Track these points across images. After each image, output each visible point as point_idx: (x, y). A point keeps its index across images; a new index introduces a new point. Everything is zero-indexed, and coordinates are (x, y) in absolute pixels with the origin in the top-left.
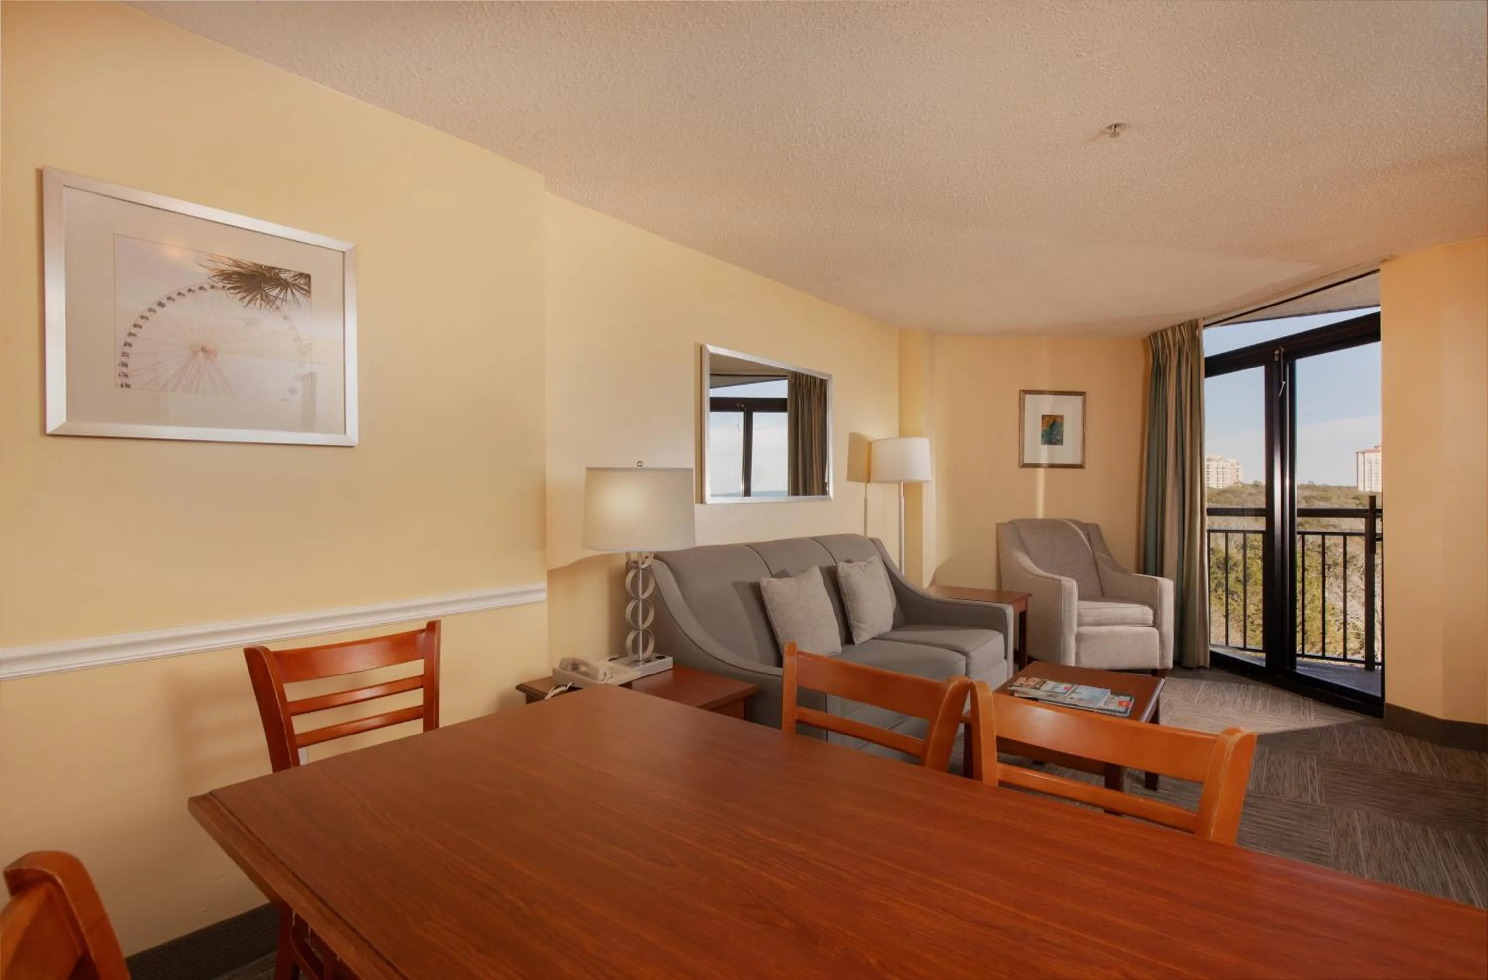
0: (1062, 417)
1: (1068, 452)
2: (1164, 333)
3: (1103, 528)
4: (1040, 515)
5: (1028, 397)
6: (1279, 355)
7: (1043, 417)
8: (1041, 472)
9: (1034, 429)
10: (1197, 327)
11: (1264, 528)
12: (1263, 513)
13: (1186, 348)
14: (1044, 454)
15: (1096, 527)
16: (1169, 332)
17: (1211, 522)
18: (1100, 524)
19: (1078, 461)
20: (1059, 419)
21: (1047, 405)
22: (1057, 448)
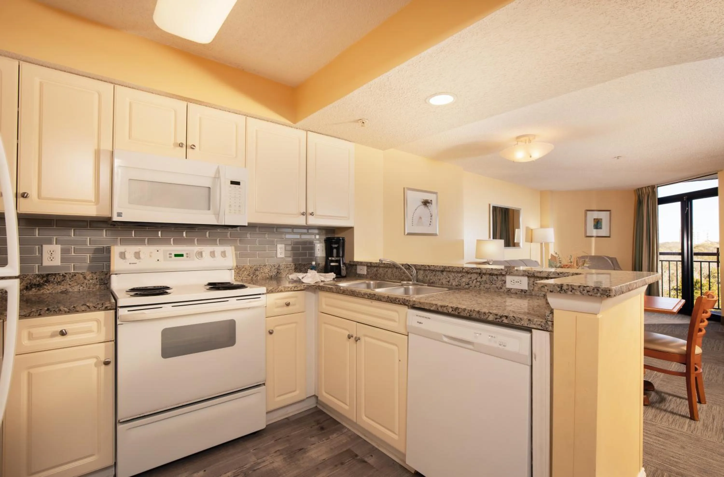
0: (601, 219)
1: (604, 232)
2: (642, 189)
3: (618, 261)
4: (593, 254)
5: (588, 212)
6: (686, 198)
7: (594, 219)
8: (593, 239)
9: (591, 224)
10: (654, 187)
11: (681, 260)
12: (680, 254)
13: (651, 194)
14: (595, 232)
15: (615, 259)
16: (644, 189)
17: (661, 257)
18: (617, 257)
19: (608, 235)
20: (600, 220)
21: (596, 215)
22: (599, 230)
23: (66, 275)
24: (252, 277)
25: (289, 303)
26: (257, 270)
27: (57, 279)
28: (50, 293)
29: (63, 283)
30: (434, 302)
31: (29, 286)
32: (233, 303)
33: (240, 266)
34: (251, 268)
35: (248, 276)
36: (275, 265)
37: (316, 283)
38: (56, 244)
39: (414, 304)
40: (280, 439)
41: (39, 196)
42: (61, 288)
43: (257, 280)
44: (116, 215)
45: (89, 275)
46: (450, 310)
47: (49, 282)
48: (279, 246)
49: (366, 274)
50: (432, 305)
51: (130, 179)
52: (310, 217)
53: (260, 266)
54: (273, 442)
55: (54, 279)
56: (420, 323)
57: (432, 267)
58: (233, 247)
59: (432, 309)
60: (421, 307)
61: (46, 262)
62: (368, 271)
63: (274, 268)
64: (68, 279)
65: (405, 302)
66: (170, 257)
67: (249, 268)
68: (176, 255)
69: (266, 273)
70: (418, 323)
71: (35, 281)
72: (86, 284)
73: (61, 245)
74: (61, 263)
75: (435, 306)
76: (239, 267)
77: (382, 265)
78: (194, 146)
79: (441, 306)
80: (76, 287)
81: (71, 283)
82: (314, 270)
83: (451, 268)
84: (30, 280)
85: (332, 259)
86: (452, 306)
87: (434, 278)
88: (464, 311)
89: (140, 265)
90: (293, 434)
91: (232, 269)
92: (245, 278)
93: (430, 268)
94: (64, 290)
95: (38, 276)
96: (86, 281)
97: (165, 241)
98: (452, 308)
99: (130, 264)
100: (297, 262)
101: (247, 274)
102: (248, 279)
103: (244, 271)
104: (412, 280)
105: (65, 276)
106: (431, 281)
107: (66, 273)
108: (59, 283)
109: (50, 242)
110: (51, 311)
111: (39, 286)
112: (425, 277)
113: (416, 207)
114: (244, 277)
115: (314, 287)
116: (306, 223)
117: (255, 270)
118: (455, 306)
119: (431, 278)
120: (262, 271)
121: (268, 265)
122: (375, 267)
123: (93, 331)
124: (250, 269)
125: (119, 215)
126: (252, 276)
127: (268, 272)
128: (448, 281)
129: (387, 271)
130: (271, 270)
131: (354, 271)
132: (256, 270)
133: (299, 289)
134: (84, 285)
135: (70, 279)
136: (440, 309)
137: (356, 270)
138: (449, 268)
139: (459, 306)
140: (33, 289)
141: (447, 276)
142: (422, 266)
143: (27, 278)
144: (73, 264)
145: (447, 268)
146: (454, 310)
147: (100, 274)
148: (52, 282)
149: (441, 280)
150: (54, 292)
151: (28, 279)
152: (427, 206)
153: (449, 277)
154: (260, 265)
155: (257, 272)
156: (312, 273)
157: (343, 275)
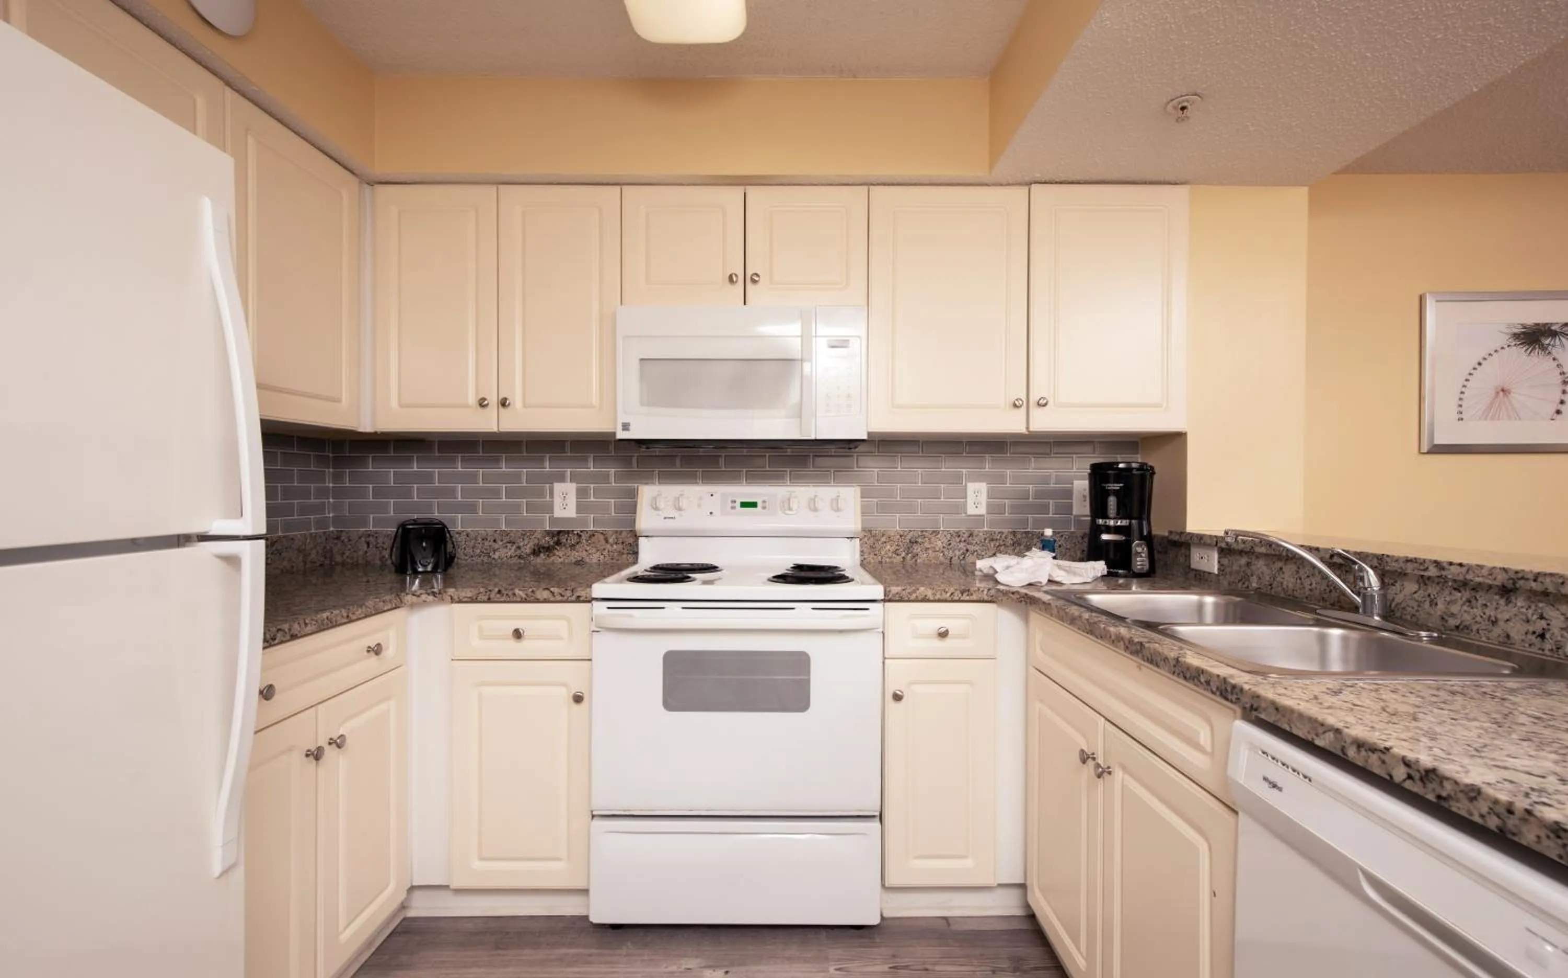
23: (581, 534)
24: (903, 558)
25: (947, 631)
26: (916, 542)
27: (571, 540)
28: (561, 563)
29: (577, 547)
30: (1331, 720)
31: (536, 548)
32: (804, 616)
33: (876, 530)
34: (901, 536)
35: (894, 555)
36: (959, 531)
37: (1030, 584)
38: (571, 481)
39: (1255, 706)
40: (906, 967)
41: (525, 406)
42: (575, 555)
43: (916, 565)
44: (621, 428)
45: (612, 535)
46: (1400, 774)
47: (561, 544)
48: (972, 487)
49: (1216, 572)
50: (1321, 730)
51: (642, 360)
52: (1036, 413)
53: (924, 533)
54: (885, 968)
55: (567, 540)
56: (1275, 786)
57: (1453, 569)
58: (858, 490)
59: (1319, 742)
60: (1279, 724)
61: (559, 513)
62: (1222, 565)
63: (958, 540)
64: (584, 541)
65: (1226, 690)
66: (733, 508)
67: (898, 537)
68: (744, 505)
69: (937, 549)
70: (1266, 785)
71: (544, 541)
72: (609, 552)
73: (577, 483)
74: (577, 513)
75: (1331, 735)
76: (874, 532)
77: (1263, 550)
78: (757, 275)
79: (1360, 745)
80: (594, 555)
81: (588, 548)
82: (1049, 551)
83: (1548, 580)
84: (538, 539)
85: (1106, 522)
86: (1411, 756)
87: (1468, 613)
88: (1472, 799)
89: (681, 522)
90: (937, 968)
91: (855, 538)
92: (888, 560)
93: (1444, 573)
94: (579, 559)
95: (548, 533)
96: (608, 546)
97: (731, 477)
98: (1407, 763)
99: (665, 518)
100: (1020, 529)
101: (891, 551)
102: (895, 561)
103: (885, 542)
104: (1361, 610)
105: (580, 536)
106: (1452, 622)
107: (581, 531)
108: (573, 547)
109: (561, 479)
110: (503, 595)
111: (548, 550)
112: (1427, 605)
113: (1484, 353)
114: (886, 556)
115: (1014, 597)
116: (1027, 428)
117: (910, 542)
118: (1426, 760)
119: (1455, 609)
120: (927, 545)
121: (944, 531)
122: (1241, 553)
123: (562, 639)
124: (899, 539)
125: (626, 427)
126: (903, 554)
127: (944, 547)
128: (1539, 631)
129: (1281, 569)
130: (950, 544)
131: (1182, 559)
132: (913, 543)
133: (974, 597)
134: (605, 553)
135: (587, 541)
136: (1352, 753)
137: (1188, 557)
138: (1540, 579)
139: (1447, 769)
140: (542, 555)
141: (1530, 612)
142: (1408, 561)
143: (534, 536)
144: (592, 516)
145: (1531, 577)
146: (1417, 776)
147: (628, 534)
148: (564, 545)
149: (1501, 623)
150: (566, 561)
151: (535, 538)
152: (1544, 348)
153: (1542, 617)
154: (922, 531)
155: (915, 546)
156: (1036, 559)
157: (1136, 571)
